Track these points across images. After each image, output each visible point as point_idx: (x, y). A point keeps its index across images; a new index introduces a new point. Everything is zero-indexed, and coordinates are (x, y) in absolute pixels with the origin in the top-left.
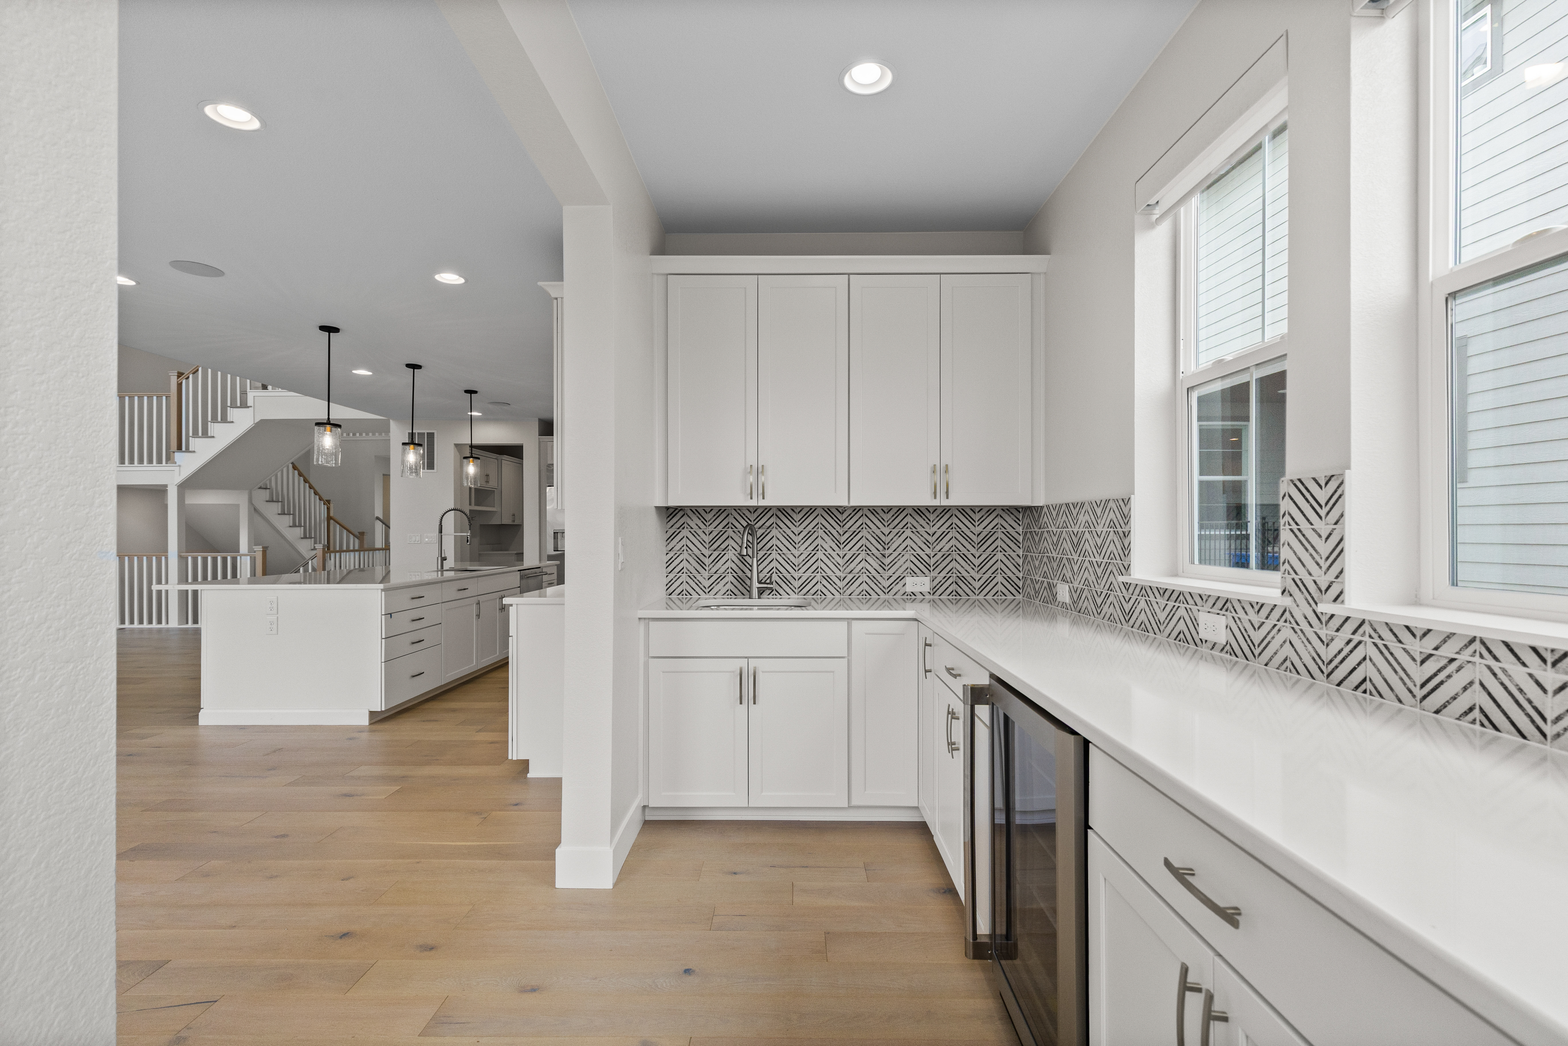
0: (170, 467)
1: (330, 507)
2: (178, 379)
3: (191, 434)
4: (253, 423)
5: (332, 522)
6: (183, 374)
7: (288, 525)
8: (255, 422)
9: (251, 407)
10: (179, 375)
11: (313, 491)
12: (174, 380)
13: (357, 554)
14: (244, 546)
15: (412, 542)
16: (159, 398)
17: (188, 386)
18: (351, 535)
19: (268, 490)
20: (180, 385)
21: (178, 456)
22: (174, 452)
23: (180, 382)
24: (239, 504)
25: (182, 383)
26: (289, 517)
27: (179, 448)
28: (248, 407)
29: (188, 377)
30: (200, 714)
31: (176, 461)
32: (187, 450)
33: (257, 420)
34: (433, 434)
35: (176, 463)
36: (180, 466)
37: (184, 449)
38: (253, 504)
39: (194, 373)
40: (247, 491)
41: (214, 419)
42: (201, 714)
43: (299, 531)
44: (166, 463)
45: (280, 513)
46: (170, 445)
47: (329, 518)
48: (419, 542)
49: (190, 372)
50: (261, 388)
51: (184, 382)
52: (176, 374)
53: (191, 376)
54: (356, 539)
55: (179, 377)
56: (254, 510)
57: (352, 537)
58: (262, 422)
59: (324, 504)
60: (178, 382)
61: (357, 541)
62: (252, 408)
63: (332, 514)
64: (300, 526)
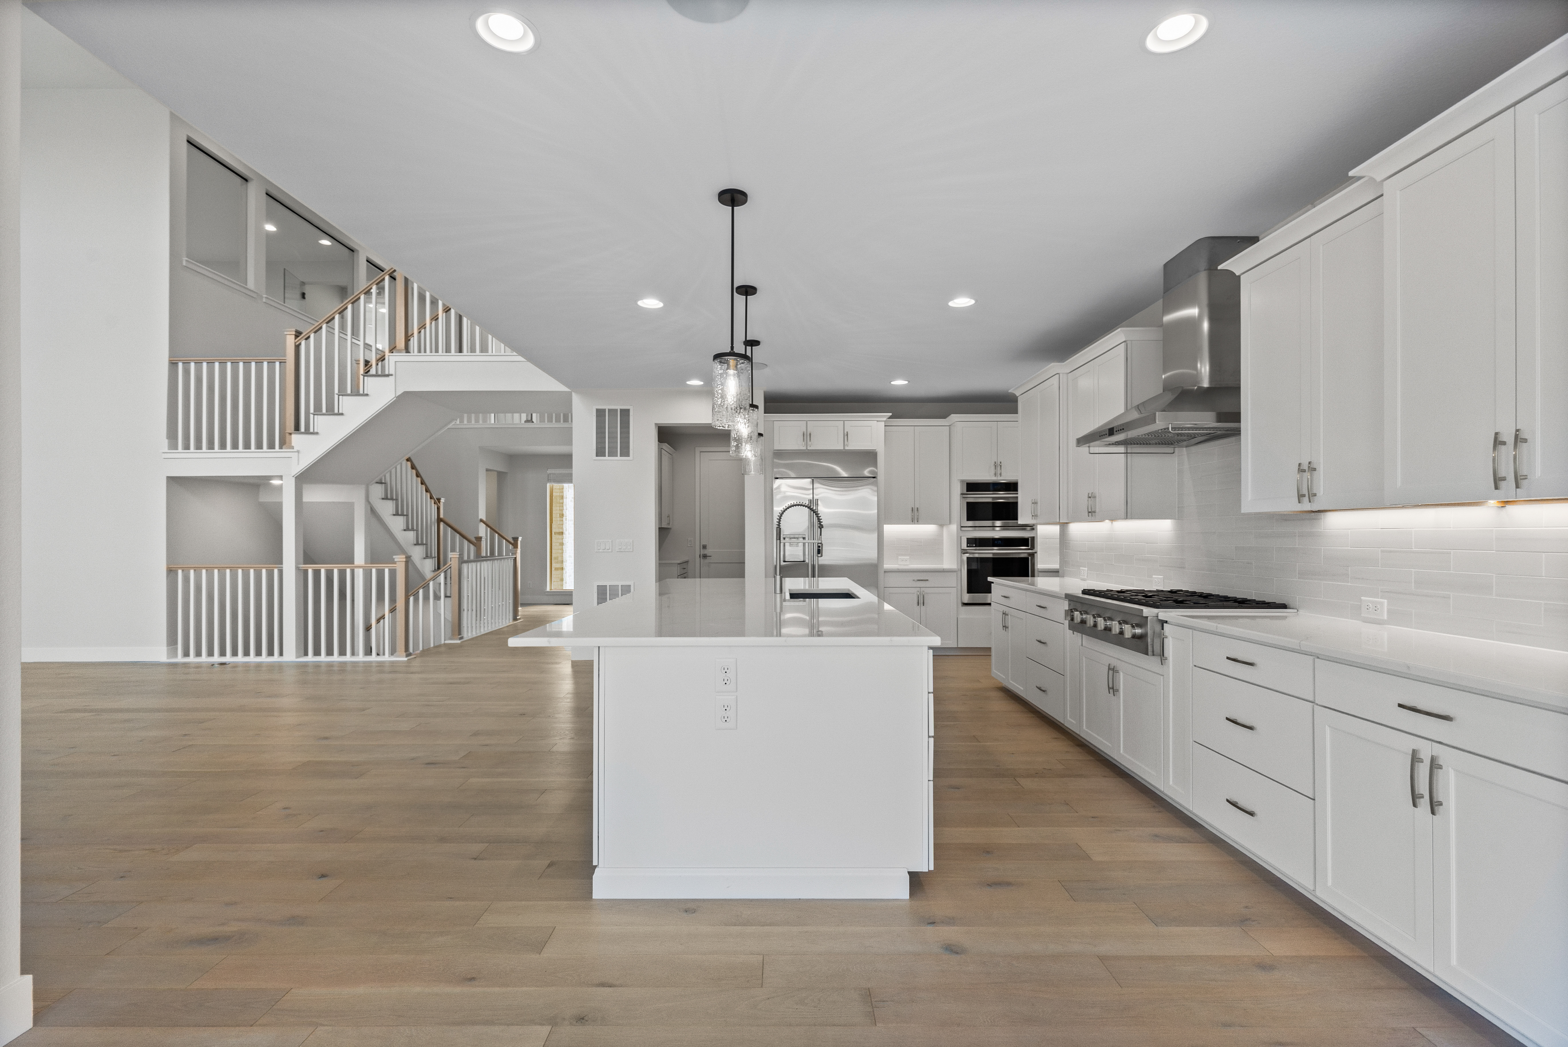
0: (285, 453)
1: (440, 507)
2: (295, 339)
3: (312, 410)
4: (394, 396)
5: (442, 524)
6: (300, 333)
7: (403, 529)
8: (397, 396)
9: (392, 375)
10: (297, 334)
11: (424, 487)
12: (290, 341)
13: (474, 564)
14: (360, 556)
15: (600, 551)
16: (271, 363)
17: (308, 348)
18: (465, 540)
19: (383, 485)
20: (297, 347)
21: (296, 439)
22: (290, 434)
23: (297, 344)
24: (353, 503)
25: (300, 344)
26: (404, 518)
27: (297, 428)
28: (388, 376)
29: (309, 337)
30: (593, 876)
31: (293, 445)
32: (307, 432)
33: (399, 393)
34: (628, 411)
35: (293, 448)
36: (298, 452)
37: (303, 429)
38: (369, 503)
39: (315, 332)
40: (364, 486)
41: (342, 393)
42: (598, 877)
43: (411, 535)
44: (281, 448)
45: (394, 513)
46: (285, 423)
47: (439, 520)
48: (610, 551)
49: (311, 330)
50: (404, 351)
51: (303, 343)
52: (294, 333)
53: (312, 336)
54: (471, 545)
55: (296, 336)
56: (372, 512)
57: (466, 542)
58: (406, 394)
59: (434, 503)
60: (295, 343)
61: (472, 547)
62: (393, 377)
63: (442, 516)
64: (413, 529)
